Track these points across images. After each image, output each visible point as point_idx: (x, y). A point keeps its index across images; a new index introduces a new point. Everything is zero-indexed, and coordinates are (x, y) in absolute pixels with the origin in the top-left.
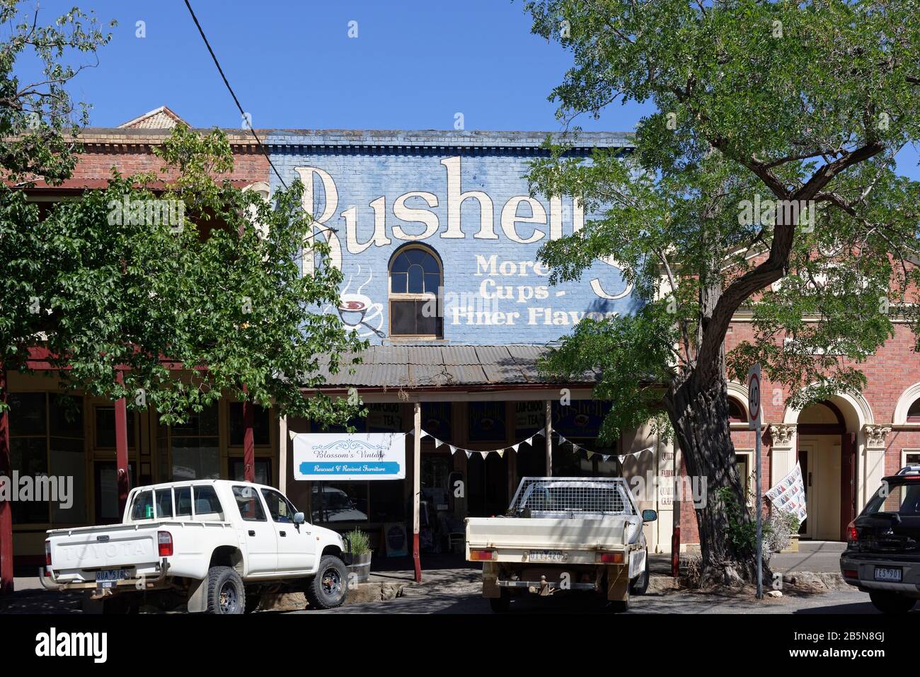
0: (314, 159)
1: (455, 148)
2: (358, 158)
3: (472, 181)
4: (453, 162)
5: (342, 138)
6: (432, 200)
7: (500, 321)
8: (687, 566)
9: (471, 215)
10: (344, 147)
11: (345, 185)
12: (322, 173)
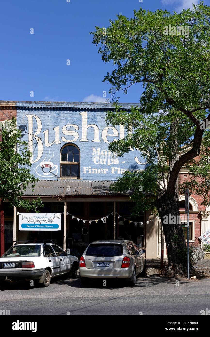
0: (33, 112)
1: (85, 108)
2: (49, 112)
3: (91, 121)
4: (84, 114)
5: (44, 104)
6: (76, 127)
7: (101, 172)
8: (166, 264)
9: (91, 133)
10: (44, 108)
11: (44, 121)
12: (36, 117)
